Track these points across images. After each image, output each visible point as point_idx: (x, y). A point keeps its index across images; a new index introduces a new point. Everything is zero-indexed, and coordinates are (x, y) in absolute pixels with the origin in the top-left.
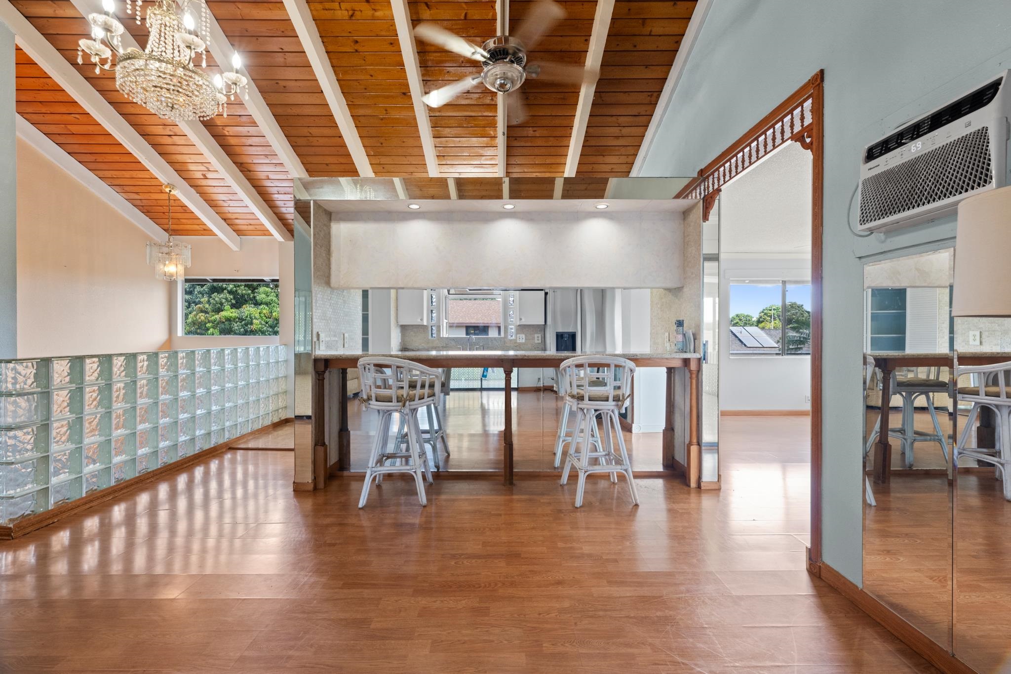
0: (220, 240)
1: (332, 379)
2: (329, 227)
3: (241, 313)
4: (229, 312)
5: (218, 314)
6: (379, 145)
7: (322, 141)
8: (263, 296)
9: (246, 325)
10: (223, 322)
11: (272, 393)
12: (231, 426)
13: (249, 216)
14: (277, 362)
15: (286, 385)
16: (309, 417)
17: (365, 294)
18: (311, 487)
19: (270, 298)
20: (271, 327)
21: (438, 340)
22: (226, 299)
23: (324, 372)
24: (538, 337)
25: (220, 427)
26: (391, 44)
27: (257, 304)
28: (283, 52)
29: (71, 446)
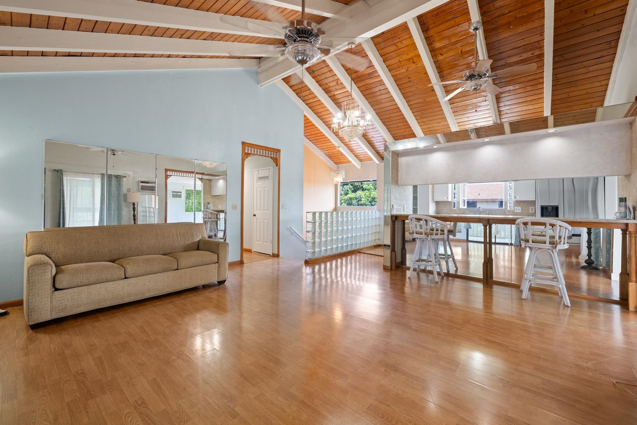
0: (354, 165)
1: (398, 225)
2: (397, 160)
3: (356, 195)
4: (351, 195)
5: (346, 196)
6: (422, 114)
7: (395, 118)
8: (367, 185)
9: (358, 201)
10: (348, 200)
11: (373, 232)
12: (359, 243)
13: (365, 154)
14: (376, 218)
15: (379, 229)
16: (389, 246)
17: (415, 187)
18: (390, 268)
19: (369, 187)
20: (370, 202)
21: (458, 209)
22: (350, 188)
23: (395, 221)
24: (532, 209)
25: (355, 243)
26: (425, 74)
27: (363, 190)
28: (380, 90)
29: (319, 240)
